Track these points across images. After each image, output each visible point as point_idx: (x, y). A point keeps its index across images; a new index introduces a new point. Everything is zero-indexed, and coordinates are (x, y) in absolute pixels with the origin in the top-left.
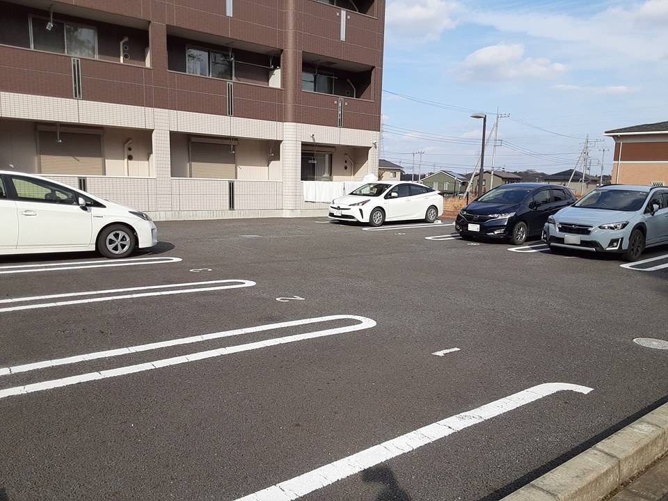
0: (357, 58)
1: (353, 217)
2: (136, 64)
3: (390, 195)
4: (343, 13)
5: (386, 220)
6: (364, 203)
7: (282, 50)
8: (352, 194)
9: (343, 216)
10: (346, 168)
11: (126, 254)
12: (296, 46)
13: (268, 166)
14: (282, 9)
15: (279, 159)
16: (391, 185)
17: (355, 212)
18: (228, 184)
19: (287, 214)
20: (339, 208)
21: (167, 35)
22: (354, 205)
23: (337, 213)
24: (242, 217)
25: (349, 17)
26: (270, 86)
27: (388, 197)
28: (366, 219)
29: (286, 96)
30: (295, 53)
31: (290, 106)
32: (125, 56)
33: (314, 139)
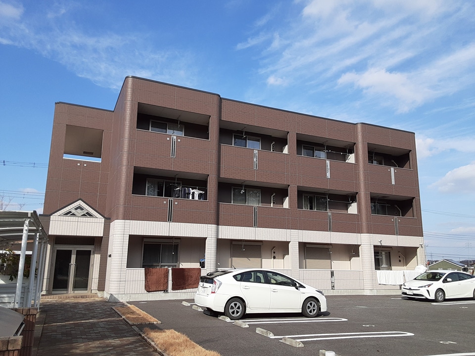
0: (404, 193)
1: (423, 296)
2: (278, 206)
3: (446, 280)
4: (392, 169)
5: (446, 298)
6: (429, 286)
7: (357, 193)
8: (415, 279)
9: (414, 295)
10: (400, 261)
11: (315, 316)
12: (366, 189)
13: (350, 260)
14: (356, 171)
15: (359, 256)
16: (445, 273)
17: (423, 292)
18: (330, 272)
19: (367, 293)
20: (410, 289)
21: (298, 191)
22: (422, 287)
23: (408, 292)
24: (339, 294)
25: (396, 171)
26: (349, 213)
27: (445, 281)
28: (432, 297)
29: (361, 218)
30: (366, 194)
31: (364, 224)
32: (274, 203)
33: (381, 243)
